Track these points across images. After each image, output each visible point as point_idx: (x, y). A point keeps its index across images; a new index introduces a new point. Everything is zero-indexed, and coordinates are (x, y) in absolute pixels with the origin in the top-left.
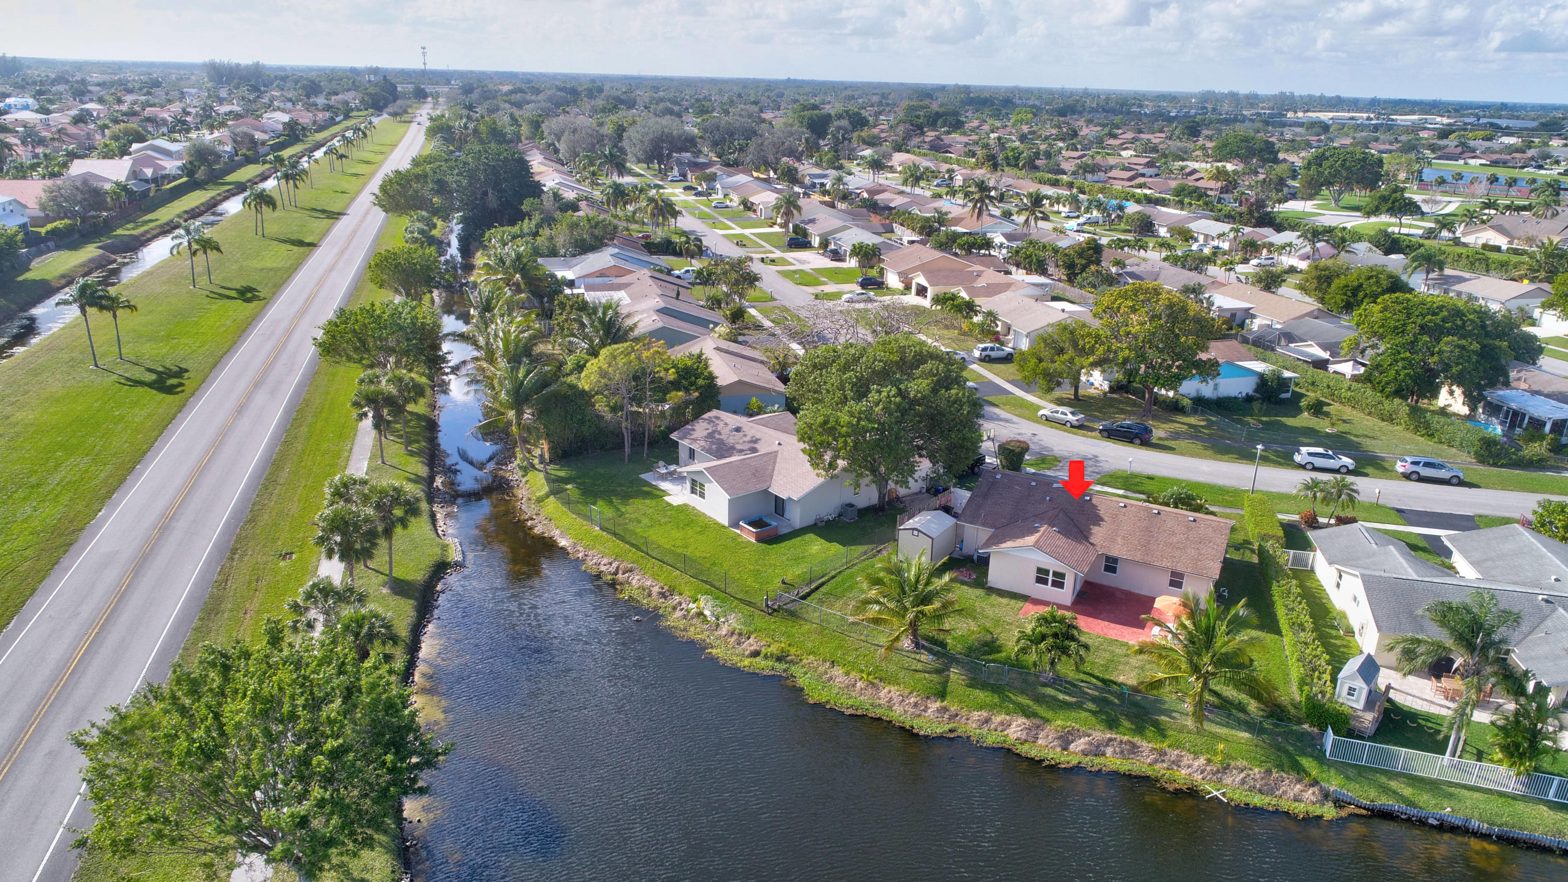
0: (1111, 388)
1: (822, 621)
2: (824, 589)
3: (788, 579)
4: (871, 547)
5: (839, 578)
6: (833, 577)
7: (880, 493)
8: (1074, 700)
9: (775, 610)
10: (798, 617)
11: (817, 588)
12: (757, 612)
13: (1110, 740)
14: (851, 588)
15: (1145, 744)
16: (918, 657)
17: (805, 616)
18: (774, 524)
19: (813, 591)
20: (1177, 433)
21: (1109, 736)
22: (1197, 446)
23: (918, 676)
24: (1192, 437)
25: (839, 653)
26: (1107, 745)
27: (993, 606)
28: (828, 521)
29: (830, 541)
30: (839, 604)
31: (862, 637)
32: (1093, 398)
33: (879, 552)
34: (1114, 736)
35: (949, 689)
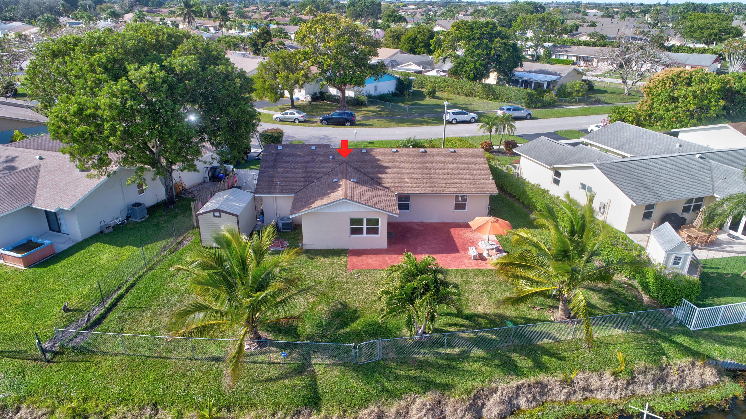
0: (312, 98)
1: (126, 348)
2: (123, 303)
3: (72, 303)
4: (169, 240)
5: (140, 285)
6: (133, 285)
7: (166, 186)
8: (457, 351)
9: (56, 353)
10: (93, 352)
11: (114, 305)
12: (29, 364)
13: (518, 388)
14: (157, 293)
15: (552, 380)
16: (266, 358)
17: (103, 348)
18: (47, 242)
19: (109, 310)
20: (367, 116)
21: (514, 384)
22: (384, 122)
23: (275, 386)
24: (377, 117)
25: (161, 388)
26: (518, 396)
27: (319, 268)
28: (116, 227)
29: (121, 245)
30: (146, 318)
31: (188, 354)
32: (303, 106)
33: (180, 243)
34: (520, 382)
35: (321, 390)
